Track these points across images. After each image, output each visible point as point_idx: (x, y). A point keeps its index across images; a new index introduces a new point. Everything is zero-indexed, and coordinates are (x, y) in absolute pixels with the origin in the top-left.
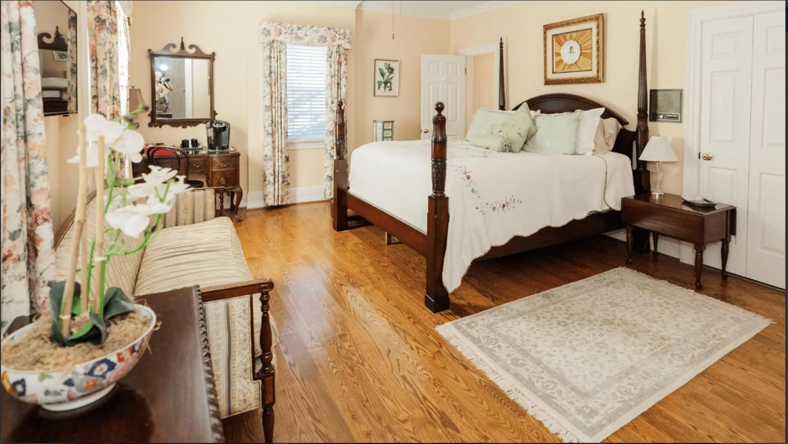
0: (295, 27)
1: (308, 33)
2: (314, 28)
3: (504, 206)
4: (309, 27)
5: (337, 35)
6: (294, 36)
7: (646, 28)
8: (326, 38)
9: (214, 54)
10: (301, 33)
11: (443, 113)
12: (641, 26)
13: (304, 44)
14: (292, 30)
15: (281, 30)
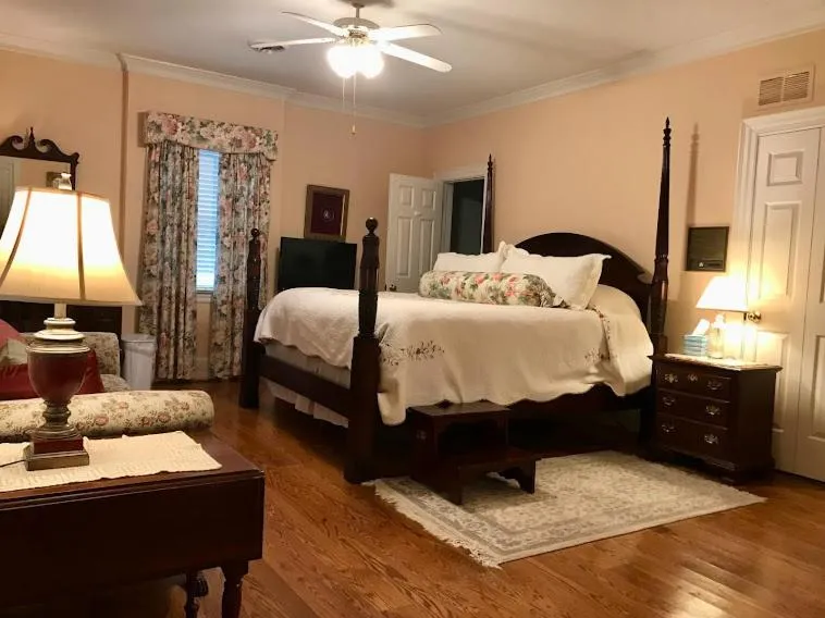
0: (197, 124)
1: (215, 133)
2: (224, 127)
3: (418, 352)
4: (216, 124)
5: (258, 138)
6: (195, 135)
7: (671, 142)
8: (240, 141)
9: (77, 155)
10: (203, 132)
11: (376, 232)
12: (665, 139)
13: (209, 149)
14: (193, 127)
15: (176, 127)
